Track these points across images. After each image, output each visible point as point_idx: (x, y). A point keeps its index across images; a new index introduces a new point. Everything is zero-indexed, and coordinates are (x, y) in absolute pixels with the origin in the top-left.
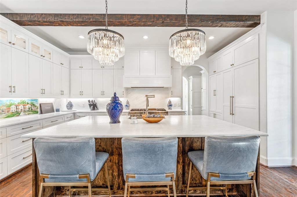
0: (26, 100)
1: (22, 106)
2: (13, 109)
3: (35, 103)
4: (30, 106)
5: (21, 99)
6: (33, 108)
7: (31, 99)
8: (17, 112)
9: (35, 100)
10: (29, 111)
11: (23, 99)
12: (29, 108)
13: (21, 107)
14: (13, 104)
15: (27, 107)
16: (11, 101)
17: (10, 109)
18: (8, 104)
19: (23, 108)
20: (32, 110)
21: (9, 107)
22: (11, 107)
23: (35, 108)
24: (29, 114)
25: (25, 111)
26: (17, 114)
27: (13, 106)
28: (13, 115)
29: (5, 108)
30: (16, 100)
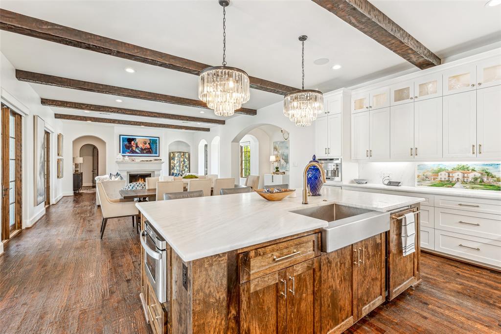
0: (471, 164)
1: (461, 174)
2: (443, 176)
3: (491, 170)
4: (478, 175)
5: (459, 163)
6: (485, 179)
7: (483, 163)
8: (449, 181)
9: (491, 165)
10: (474, 183)
11: (464, 163)
12: (476, 179)
13: (458, 175)
14: (443, 170)
15: (471, 176)
16: (441, 166)
17: (438, 176)
18: (435, 169)
19: (461, 177)
20: (482, 181)
21: (436, 173)
22: (439, 174)
24: (473, 188)
25: (464, 182)
26: (450, 183)
27: (443, 173)
28: (442, 184)
29: (430, 174)
30: (450, 165)
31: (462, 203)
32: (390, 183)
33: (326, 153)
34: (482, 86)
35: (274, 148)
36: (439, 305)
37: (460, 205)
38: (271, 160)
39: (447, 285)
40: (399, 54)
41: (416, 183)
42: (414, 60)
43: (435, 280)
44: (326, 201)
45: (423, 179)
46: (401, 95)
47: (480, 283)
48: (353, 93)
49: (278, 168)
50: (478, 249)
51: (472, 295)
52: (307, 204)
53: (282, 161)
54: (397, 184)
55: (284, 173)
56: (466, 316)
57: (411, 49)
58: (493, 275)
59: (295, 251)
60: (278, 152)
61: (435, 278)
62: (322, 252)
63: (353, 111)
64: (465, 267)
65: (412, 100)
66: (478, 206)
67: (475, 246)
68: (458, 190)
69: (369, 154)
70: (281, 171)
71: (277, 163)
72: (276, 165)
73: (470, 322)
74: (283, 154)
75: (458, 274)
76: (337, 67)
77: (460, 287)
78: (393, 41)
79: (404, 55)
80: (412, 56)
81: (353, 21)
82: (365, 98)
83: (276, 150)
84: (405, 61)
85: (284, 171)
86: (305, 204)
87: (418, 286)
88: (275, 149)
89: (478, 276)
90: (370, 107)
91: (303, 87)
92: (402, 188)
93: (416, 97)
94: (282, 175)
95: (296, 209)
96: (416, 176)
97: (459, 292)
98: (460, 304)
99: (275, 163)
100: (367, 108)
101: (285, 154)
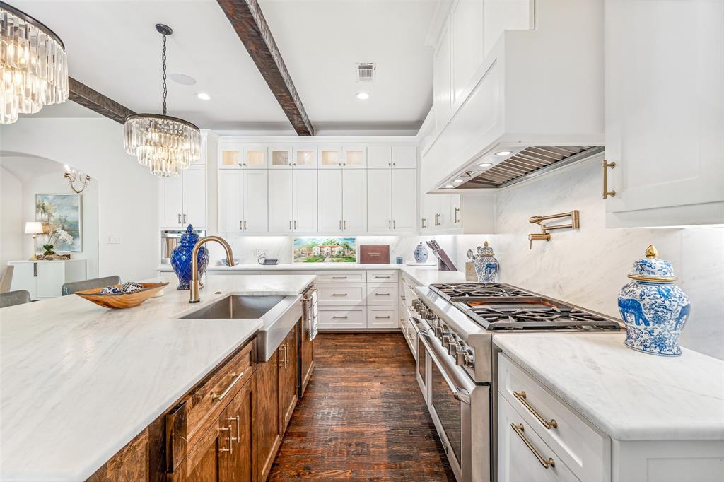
0: (337, 239)
1: (329, 249)
2: (316, 251)
3: (350, 244)
4: (342, 249)
5: (328, 237)
6: (346, 252)
7: (344, 237)
8: (320, 255)
9: (350, 239)
10: (338, 256)
11: (332, 238)
12: (340, 252)
13: (327, 250)
14: (316, 245)
15: (337, 249)
16: (314, 241)
17: (311, 251)
18: (310, 243)
19: (329, 251)
20: (344, 255)
21: (310, 248)
22: (313, 249)
23: (350, 253)
24: (338, 261)
25: (332, 256)
26: (321, 258)
27: (316, 248)
28: (315, 259)
29: (305, 249)
30: (321, 239)
31: (336, 276)
32: (266, 262)
33: (180, 223)
34: (346, 167)
35: (38, 207)
36: (336, 380)
37: (334, 278)
38: (26, 232)
39: (333, 359)
40: (285, 110)
41: (293, 260)
42: (296, 122)
43: (324, 358)
44: (220, 293)
45: (299, 256)
46: (278, 157)
47: (351, 347)
48: (221, 140)
49: (52, 247)
50: (346, 317)
51: (352, 360)
52: (198, 302)
53: (63, 235)
54: (274, 262)
55: (68, 256)
56: (355, 380)
57: (297, 109)
58: (356, 337)
59: (235, 374)
60: (51, 215)
61: (323, 356)
62: (257, 363)
63: (220, 165)
64: (339, 337)
65: (291, 167)
66: (346, 278)
67: (343, 314)
68: (328, 264)
69: (243, 226)
70: (58, 252)
71: (46, 236)
72: (45, 240)
73: (360, 384)
74: (65, 221)
75: (336, 345)
76: (204, 96)
77: (341, 356)
78: (284, 94)
79: (289, 114)
80: (296, 118)
81: (253, 48)
82: (237, 152)
83: (45, 211)
84: (287, 120)
85: (67, 252)
86: (195, 302)
87: (313, 371)
88: (41, 207)
89: (349, 342)
90: (245, 165)
91: (165, 112)
92: (280, 266)
93: (295, 164)
94: (63, 262)
95: (188, 314)
96: (293, 252)
97: (343, 362)
98: (348, 372)
99: (40, 238)
100: (240, 165)
101: (68, 219)
